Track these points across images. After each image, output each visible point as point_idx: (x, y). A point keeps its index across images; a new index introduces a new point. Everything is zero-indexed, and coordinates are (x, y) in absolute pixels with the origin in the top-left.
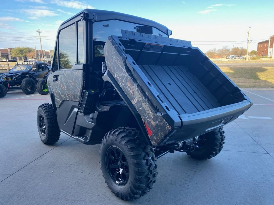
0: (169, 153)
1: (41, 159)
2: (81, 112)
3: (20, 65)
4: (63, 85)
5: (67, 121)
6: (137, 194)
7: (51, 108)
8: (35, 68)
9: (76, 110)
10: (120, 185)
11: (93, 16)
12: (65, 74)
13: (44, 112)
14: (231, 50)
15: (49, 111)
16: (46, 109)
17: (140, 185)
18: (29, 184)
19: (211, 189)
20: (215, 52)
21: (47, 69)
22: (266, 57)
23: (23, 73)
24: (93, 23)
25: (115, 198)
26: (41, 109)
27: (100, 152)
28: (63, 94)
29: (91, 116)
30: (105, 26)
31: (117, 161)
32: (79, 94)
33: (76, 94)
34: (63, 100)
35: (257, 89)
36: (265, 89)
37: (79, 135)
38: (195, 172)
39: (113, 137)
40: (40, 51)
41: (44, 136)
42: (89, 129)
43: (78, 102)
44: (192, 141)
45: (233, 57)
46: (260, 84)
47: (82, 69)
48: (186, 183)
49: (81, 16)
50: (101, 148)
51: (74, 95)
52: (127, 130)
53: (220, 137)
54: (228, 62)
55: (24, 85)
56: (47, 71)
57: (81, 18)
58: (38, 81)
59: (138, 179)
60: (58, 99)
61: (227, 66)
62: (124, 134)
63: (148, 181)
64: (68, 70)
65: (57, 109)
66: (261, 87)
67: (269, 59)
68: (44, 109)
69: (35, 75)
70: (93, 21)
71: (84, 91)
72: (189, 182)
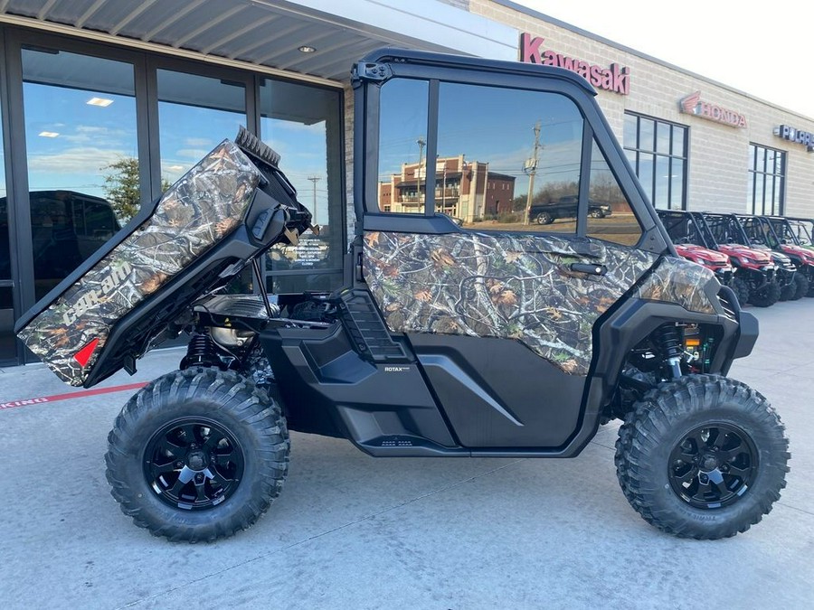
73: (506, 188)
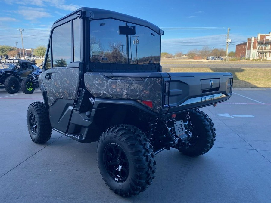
0: (165, 150)
1: (34, 158)
2: (76, 110)
3: (3, 64)
4: (57, 84)
5: (61, 119)
6: (137, 190)
7: (42, 106)
8: (19, 67)
9: (71, 108)
10: (119, 181)
11: (90, 14)
12: (59, 72)
13: (36, 110)
14: (211, 51)
15: (40, 110)
16: (37, 107)
17: (141, 181)
18: (25, 183)
19: (205, 184)
20: (196, 53)
21: (31, 68)
22: (244, 59)
23: (7, 72)
24: (90, 21)
25: (113, 195)
26: (32, 107)
27: (98, 149)
28: (57, 92)
29: (87, 114)
30: (101, 25)
31: (116, 158)
32: (75, 92)
33: (72, 92)
34: (57, 98)
35: (237, 89)
36: (245, 89)
37: (74, 133)
38: (188, 168)
39: (112, 134)
40: (22, 50)
41: (35, 135)
42: (85, 127)
43: (74, 100)
44: (187, 138)
45: (214, 58)
46: (240, 84)
47: (78, 67)
48: (181, 179)
49: (78, 14)
50: (99, 145)
51: (70, 94)
52: (126, 127)
53: (212, 134)
54: (209, 63)
55: (8, 84)
56: (31, 70)
57: (78, 16)
58: (22, 80)
59: (138, 175)
60: (51, 98)
61: (208, 66)
62: (124, 131)
63: (148, 177)
64: (62, 68)
65: (50, 107)
66: (242, 87)
67: (247, 60)
68: (35, 107)
69: (19, 73)
70: (90, 19)
71: (81, 89)
72: (184, 178)
73: (239, 48)
